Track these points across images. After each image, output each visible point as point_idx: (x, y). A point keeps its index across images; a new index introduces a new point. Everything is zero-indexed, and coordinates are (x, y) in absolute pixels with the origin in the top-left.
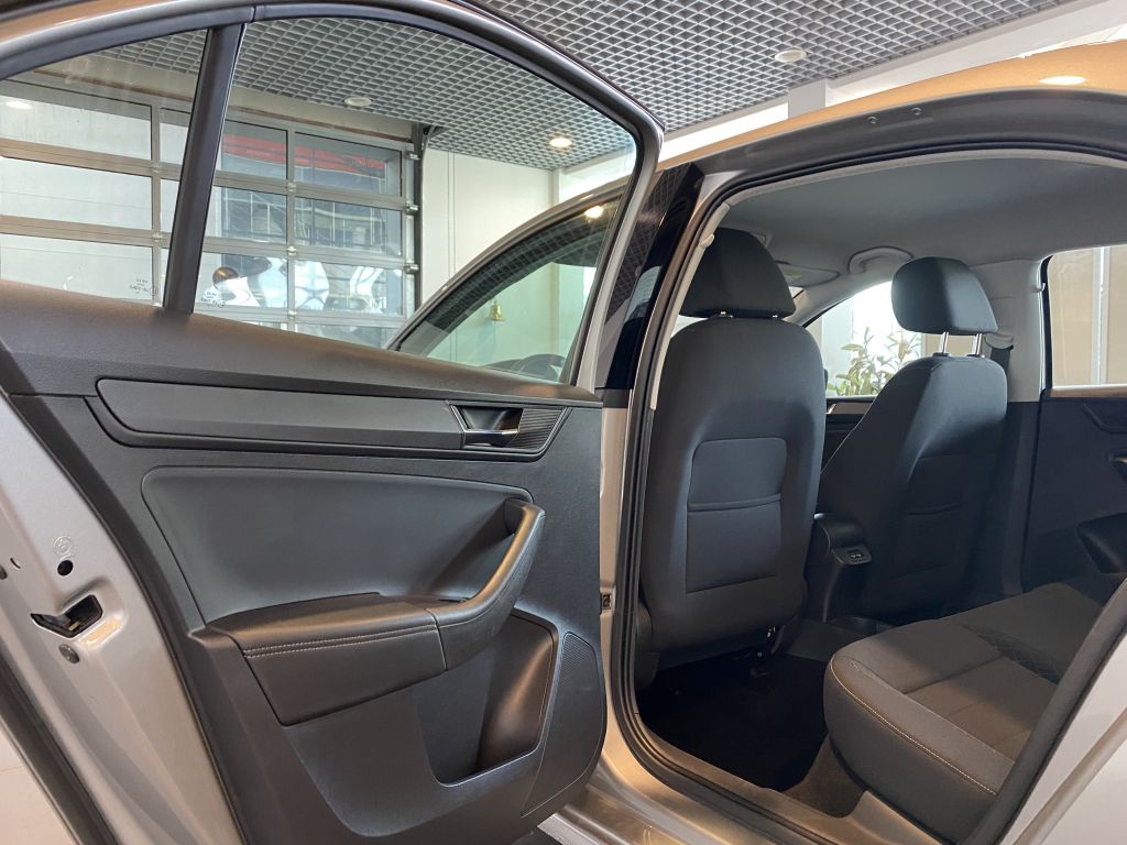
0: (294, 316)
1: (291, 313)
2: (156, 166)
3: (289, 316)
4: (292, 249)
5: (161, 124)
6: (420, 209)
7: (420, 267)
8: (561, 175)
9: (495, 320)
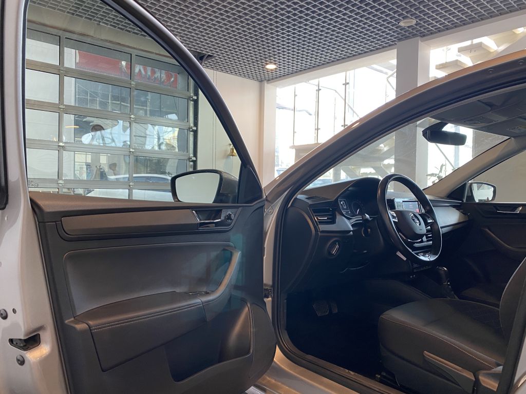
0: (133, 152)
1: (131, 150)
2: (62, 68)
3: (130, 152)
4: (132, 116)
5: (65, 48)
6: (198, 98)
7: (197, 128)
8: (266, 84)
9: (233, 156)
